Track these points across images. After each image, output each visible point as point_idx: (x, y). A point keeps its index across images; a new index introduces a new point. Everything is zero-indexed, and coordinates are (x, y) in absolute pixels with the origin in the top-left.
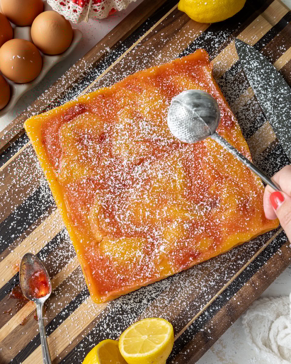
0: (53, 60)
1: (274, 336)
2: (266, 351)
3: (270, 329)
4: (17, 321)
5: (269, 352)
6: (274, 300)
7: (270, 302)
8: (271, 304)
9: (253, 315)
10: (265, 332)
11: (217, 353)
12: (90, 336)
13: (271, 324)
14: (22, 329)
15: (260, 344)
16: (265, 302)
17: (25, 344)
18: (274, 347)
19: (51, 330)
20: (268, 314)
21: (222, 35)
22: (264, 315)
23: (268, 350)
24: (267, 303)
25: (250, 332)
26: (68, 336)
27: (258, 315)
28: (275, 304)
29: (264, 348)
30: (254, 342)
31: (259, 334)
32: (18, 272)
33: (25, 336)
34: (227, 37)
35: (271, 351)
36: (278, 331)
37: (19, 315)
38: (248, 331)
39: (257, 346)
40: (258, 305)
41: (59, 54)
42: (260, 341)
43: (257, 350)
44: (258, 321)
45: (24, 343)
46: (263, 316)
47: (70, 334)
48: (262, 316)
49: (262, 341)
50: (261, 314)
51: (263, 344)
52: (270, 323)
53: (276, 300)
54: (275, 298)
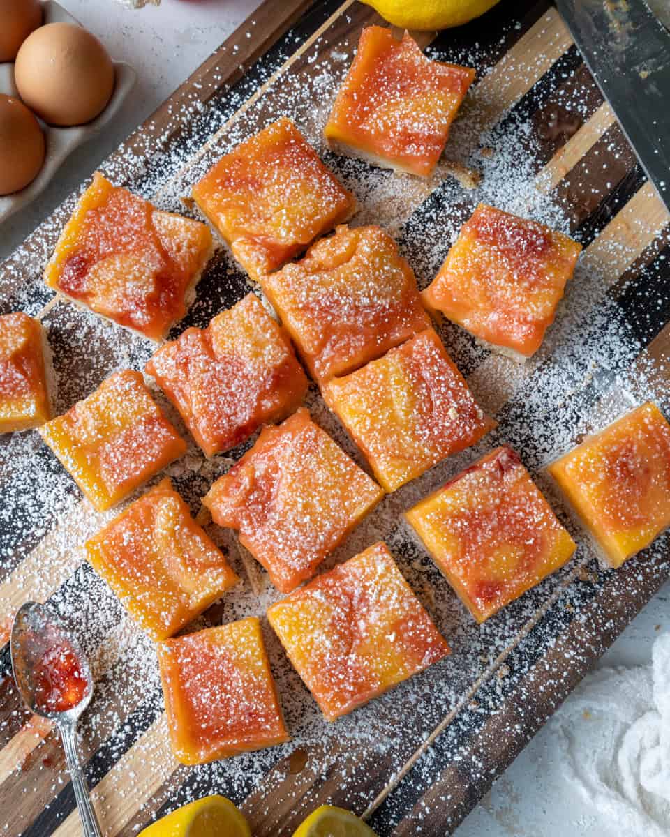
0: (70, 138)
1: (629, 760)
2: (608, 796)
3: (619, 743)
4: (10, 761)
5: (617, 799)
6: (627, 673)
7: (618, 677)
8: (621, 682)
9: (578, 708)
10: (605, 749)
11: (499, 815)
12: (188, 788)
13: (623, 733)
14: (22, 780)
15: (594, 777)
16: (606, 677)
17: (32, 815)
18: (629, 787)
19: (94, 780)
20: (614, 705)
21: (465, 58)
22: (604, 708)
23: (613, 793)
24: (611, 679)
25: (570, 751)
26: (135, 790)
27: (591, 709)
28: (631, 681)
29: (605, 789)
30: (577, 773)
31: (590, 755)
32: (9, 644)
33: (31, 798)
34: (476, 61)
35: (620, 797)
36: (642, 749)
37: (14, 748)
38: (565, 747)
39: (586, 784)
40: (588, 684)
41: (86, 123)
42: (594, 771)
43: (584, 792)
44: (591, 725)
45: (29, 815)
46: (602, 711)
47: (140, 785)
48: (598, 711)
49: (598, 771)
50: (596, 706)
51: (601, 779)
52: (618, 727)
53: (631, 672)
54: (629, 669)
